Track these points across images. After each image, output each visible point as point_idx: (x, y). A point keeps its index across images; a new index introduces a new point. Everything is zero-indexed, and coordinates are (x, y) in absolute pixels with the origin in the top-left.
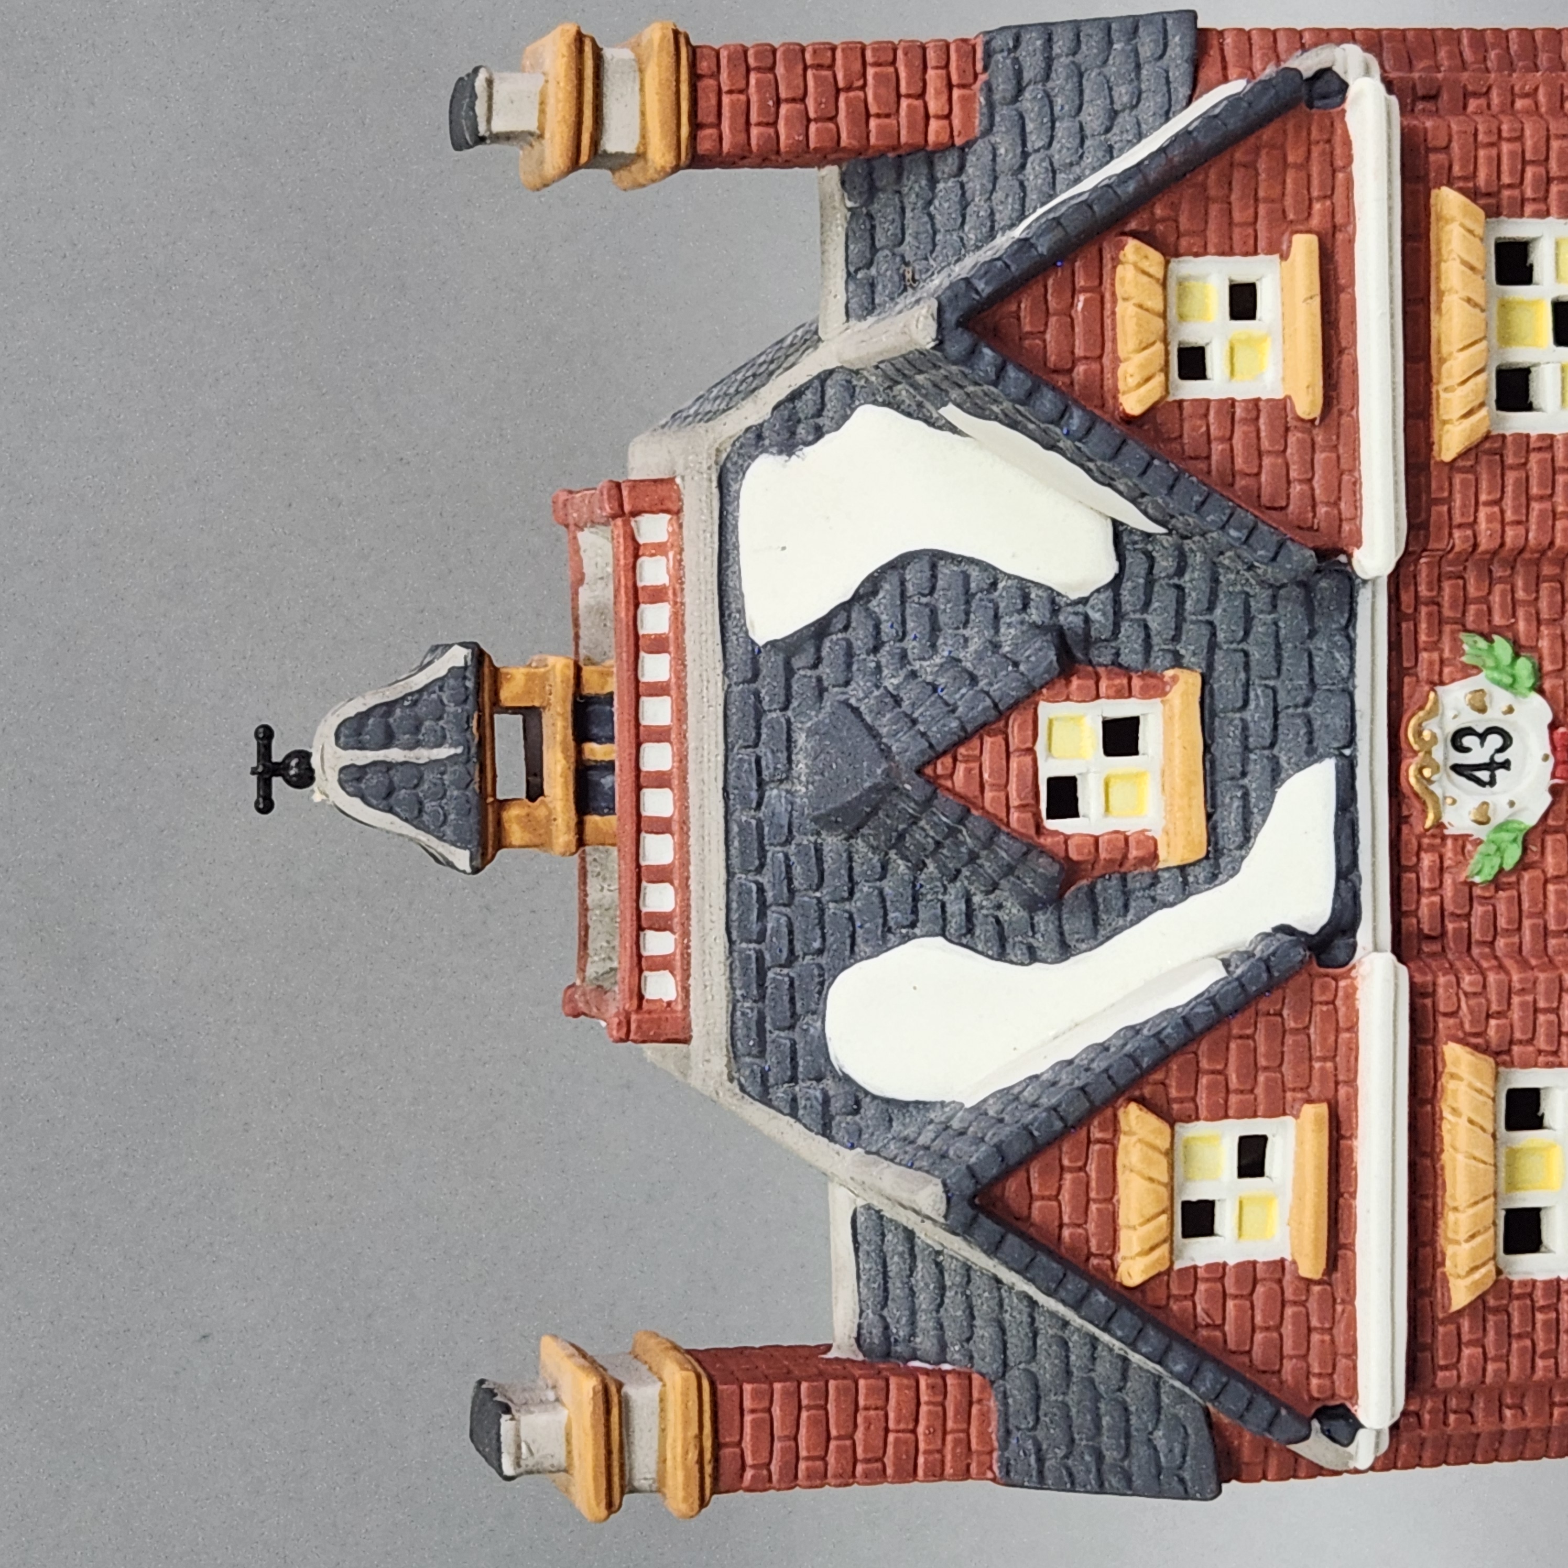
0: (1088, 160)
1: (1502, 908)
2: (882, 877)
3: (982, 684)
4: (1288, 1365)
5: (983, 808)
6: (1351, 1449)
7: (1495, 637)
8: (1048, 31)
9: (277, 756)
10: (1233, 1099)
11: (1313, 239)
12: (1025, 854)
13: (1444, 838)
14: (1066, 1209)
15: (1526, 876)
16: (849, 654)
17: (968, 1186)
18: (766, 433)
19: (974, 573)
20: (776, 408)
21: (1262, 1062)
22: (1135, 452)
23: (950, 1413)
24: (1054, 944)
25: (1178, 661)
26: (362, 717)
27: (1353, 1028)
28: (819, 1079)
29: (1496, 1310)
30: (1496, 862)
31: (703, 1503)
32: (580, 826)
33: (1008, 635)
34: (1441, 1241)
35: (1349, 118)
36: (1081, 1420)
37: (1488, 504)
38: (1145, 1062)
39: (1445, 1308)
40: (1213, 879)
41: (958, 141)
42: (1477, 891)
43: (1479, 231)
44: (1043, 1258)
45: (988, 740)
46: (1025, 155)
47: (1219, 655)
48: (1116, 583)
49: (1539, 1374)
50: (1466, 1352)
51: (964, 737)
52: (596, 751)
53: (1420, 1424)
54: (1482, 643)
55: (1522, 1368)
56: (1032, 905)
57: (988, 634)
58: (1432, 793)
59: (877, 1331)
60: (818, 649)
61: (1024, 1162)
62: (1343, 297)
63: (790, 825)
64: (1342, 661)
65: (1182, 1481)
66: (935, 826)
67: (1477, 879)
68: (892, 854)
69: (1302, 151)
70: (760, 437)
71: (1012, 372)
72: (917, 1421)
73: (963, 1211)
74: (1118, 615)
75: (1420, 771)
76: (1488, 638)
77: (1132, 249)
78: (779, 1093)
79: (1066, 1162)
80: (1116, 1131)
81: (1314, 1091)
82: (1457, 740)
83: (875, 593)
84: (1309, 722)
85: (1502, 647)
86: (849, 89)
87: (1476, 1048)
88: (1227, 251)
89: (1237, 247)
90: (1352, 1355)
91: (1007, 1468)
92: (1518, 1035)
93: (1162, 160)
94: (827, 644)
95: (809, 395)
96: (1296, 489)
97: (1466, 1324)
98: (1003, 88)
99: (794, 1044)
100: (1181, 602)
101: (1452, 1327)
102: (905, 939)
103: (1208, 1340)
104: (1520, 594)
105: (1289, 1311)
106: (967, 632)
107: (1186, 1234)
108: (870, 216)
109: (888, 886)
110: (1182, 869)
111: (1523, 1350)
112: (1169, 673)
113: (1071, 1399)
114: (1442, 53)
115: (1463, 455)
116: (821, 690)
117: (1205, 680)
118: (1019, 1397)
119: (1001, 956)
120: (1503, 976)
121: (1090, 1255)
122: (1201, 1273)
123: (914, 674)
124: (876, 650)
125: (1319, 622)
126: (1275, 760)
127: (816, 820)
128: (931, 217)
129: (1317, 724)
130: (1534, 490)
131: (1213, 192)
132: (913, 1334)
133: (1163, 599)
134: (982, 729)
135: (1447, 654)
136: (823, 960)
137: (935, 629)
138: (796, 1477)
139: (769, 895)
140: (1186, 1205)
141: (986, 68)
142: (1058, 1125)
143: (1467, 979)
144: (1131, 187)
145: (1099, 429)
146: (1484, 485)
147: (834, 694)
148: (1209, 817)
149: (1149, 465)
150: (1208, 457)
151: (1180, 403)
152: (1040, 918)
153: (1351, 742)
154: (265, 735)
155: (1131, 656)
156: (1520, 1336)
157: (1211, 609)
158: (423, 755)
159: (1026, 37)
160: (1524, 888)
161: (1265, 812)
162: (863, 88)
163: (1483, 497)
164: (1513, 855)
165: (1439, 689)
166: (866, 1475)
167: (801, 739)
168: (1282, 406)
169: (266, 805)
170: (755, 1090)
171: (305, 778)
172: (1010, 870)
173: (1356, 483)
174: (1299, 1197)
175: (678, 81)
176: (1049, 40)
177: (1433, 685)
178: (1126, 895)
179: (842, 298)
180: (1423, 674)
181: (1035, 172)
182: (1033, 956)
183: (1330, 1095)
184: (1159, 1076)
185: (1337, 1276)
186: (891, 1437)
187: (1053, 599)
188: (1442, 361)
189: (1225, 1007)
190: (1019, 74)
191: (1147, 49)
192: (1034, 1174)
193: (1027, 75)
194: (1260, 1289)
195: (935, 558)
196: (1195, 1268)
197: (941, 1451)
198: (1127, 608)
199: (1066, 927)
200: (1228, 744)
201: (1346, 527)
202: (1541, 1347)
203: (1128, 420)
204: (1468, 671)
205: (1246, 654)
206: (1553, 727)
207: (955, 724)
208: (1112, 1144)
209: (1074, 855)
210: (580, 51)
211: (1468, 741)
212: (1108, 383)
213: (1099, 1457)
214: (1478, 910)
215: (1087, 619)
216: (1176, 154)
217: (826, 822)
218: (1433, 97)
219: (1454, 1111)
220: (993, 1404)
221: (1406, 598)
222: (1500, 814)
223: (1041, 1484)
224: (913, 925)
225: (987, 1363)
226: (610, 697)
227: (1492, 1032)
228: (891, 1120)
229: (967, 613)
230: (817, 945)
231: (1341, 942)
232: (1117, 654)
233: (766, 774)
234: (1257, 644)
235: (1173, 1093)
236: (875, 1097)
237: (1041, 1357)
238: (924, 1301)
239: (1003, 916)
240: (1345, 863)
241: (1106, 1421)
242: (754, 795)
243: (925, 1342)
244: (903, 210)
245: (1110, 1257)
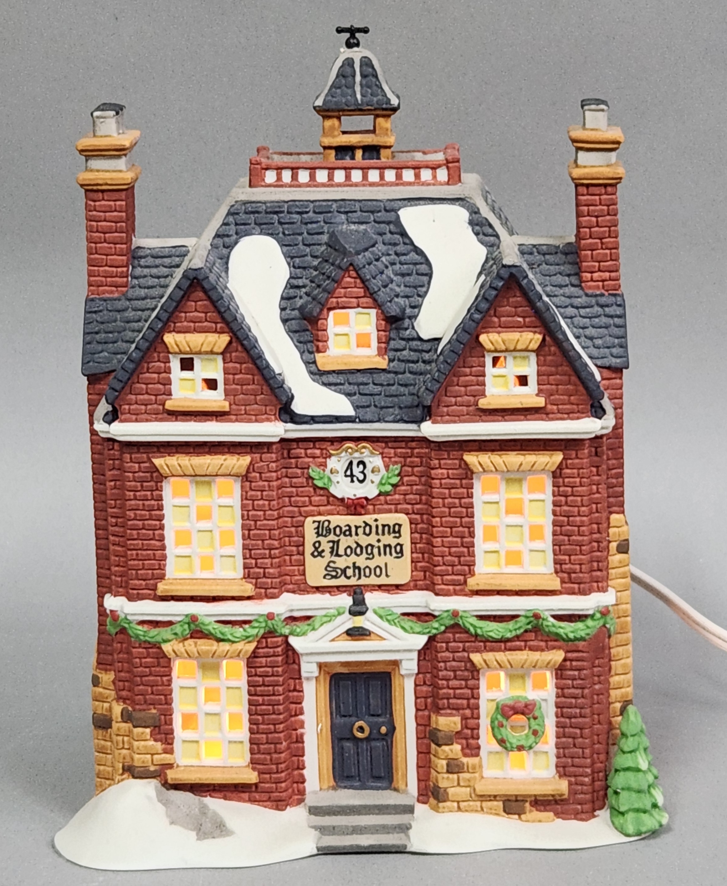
0: (575, 330)
1: (300, 480)
2: (312, 256)
3: (383, 289)
4: (133, 397)
5: (337, 288)
6: (102, 422)
7: (399, 478)
8: (623, 316)
9: (357, 35)
10: (231, 377)
11: (542, 404)
12: (320, 303)
13: (325, 458)
14: (191, 314)
15: (311, 489)
16: (395, 244)
17: (201, 277)
18: (477, 215)
19: (424, 289)
20: (486, 219)
21: (244, 387)
22: (465, 338)
23: (114, 279)
24: (286, 317)
25: (391, 361)
26: (373, 67)
27: (257, 421)
28: (237, 233)
29: (152, 477)
30: (317, 477)
31: (82, 186)
32: (330, 148)
33: (401, 301)
34: (177, 455)
35: (587, 419)
36: (111, 326)
37: (448, 473)
38: (245, 342)
39: (154, 457)
40: (311, 373)
41: (583, 284)
42: (306, 471)
43: (547, 468)
44: (174, 304)
45: (362, 290)
46: (577, 308)
47: (392, 375)
48: (420, 339)
49: (127, 493)
50: (137, 465)
51: (363, 281)
52: (359, 154)
53: (109, 450)
54: (397, 472)
55: (130, 486)
56: (301, 309)
57: (402, 294)
58: (341, 452)
59: (142, 254)
60: (396, 233)
61: (209, 298)
62: (523, 417)
63: (331, 223)
64: (391, 418)
65: (88, 362)
66: (331, 272)
67: (310, 471)
68: (320, 260)
69: (575, 402)
70: (476, 213)
71: (494, 293)
72: (110, 266)
73: (192, 275)
74: (408, 340)
75: (350, 448)
76: (399, 475)
77: (539, 337)
78: (231, 219)
79: (209, 314)
80: (220, 333)
81: (234, 407)
82: (362, 463)
83: (417, 254)
84: (368, 406)
85: (395, 480)
86: (602, 243)
87: (248, 468)
88: (539, 374)
89: (541, 378)
90: (137, 421)
91: (92, 300)
92: (253, 484)
93: (571, 348)
94: (398, 236)
95: (490, 231)
96: (453, 400)
97: (147, 465)
98: (602, 300)
99: (249, 224)
100: (413, 362)
101: (145, 460)
102: (289, 264)
103: (143, 367)
104: (415, 487)
105: (153, 398)
106: (402, 286)
107: (182, 360)
108: (556, 253)
109: (309, 258)
110: (315, 362)
111: (137, 487)
112: (386, 357)
113: (118, 323)
114: (614, 461)
115: (466, 464)
116: (381, 234)
117: (384, 370)
118: (119, 305)
119: (282, 298)
120: (275, 478)
121: (175, 323)
122: (167, 365)
123: (387, 267)
124: (397, 254)
125: (404, 410)
126: (355, 394)
127: (333, 232)
128: (555, 275)
129: (368, 409)
130: (453, 491)
131: (560, 368)
132: (142, 267)
133: (414, 356)
134: (366, 288)
135: (393, 459)
136: (281, 235)
137: (403, 275)
138: (91, 221)
139: (305, 216)
140: (192, 359)
141: (610, 294)
142: (223, 310)
143: (274, 465)
144: (561, 337)
145: (474, 325)
146: (455, 471)
147: (380, 239)
148: (334, 371)
149: (461, 343)
150: (464, 367)
151: (484, 356)
152: (296, 313)
153: (361, 421)
154: (365, 31)
155: (392, 344)
156: (142, 486)
157: (411, 372)
158: (358, 88)
159: (621, 309)
160: (307, 489)
161: (335, 391)
162: (602, 248)
163: (450, 471)
164: (319, 484)
165: (380, 456)
166: (91, 248)
167: (363, 227)
168: (483, 394)
169: (340, 30)
170: (232, 210)
171: (349, 45)
172: (314, 299)
173: (455, 422)
174: (194, 401)
175: (604, 179)
176: (619, 317)
177: (382, 454)
178: (305, 343)
179: (527, 243)
180: (386, 450)
181: (570, 311)
182: (283, 309)
183: (233, 413)
184: (240, 348)
185: (165, 415)
186: (104, 257)
187: (414, 317)
188: (500, 455)
189: (265, 372)
190: (607, 306)
191: (615, 351)
192: (205, 302)
193: (607, 309)
194: (161, 386)
195: (430, 275)
196: (169, 362)
197: (99, 276)
198: (411, 343)
199: (293, 322)
200: (361, 378)
201: (439, 418)
202: (138, 494)
203: (477, 337)
204: (387, 467)
205: (393, 385)
206: (366, 499)
207: (368, 277)
208: (216, 331)
209: (320, 322)
210: (613, 143)
211: (361, 467)
212: (491, 330)
213: (97, 333)
214: (299, 471)
215: (406, 329)
216: (572, 353)
217: (332, 235)
218: (596, 454)
219: (225, 460)
220: (116, 295)
221: (414, 444)
222: (334, 478)
223: (86, 312)
224: (294, 267)
225: (131, 293)
226: (379, 158)
227: (254, 474)
228: (221, 259)
229: (409, 287)
230: (287, 232)
231: (288, 417)
232: (394, 340)
233: (350, 214)
234: (397, 389)
235: (234, 354)
236: (230, 253)
237: (134, 313)
238: (154, 271)
239: (298, 299)
240: (317, 419)
241: (111, 335)
242: (342, 210)
243: (138, 271)
244: (558, 265)
245: (174, 331)
